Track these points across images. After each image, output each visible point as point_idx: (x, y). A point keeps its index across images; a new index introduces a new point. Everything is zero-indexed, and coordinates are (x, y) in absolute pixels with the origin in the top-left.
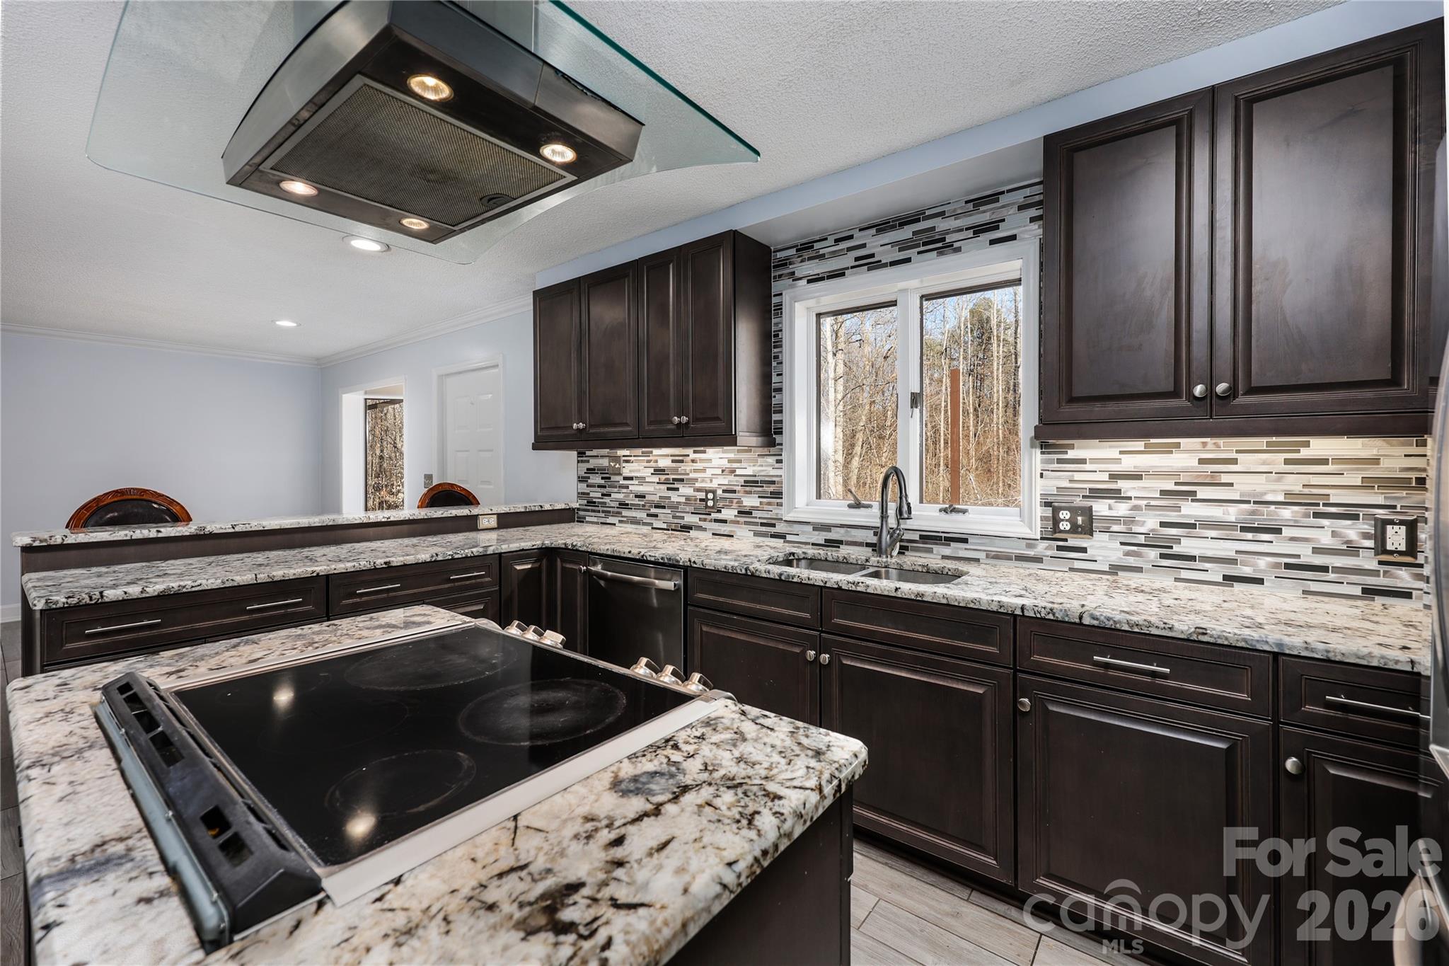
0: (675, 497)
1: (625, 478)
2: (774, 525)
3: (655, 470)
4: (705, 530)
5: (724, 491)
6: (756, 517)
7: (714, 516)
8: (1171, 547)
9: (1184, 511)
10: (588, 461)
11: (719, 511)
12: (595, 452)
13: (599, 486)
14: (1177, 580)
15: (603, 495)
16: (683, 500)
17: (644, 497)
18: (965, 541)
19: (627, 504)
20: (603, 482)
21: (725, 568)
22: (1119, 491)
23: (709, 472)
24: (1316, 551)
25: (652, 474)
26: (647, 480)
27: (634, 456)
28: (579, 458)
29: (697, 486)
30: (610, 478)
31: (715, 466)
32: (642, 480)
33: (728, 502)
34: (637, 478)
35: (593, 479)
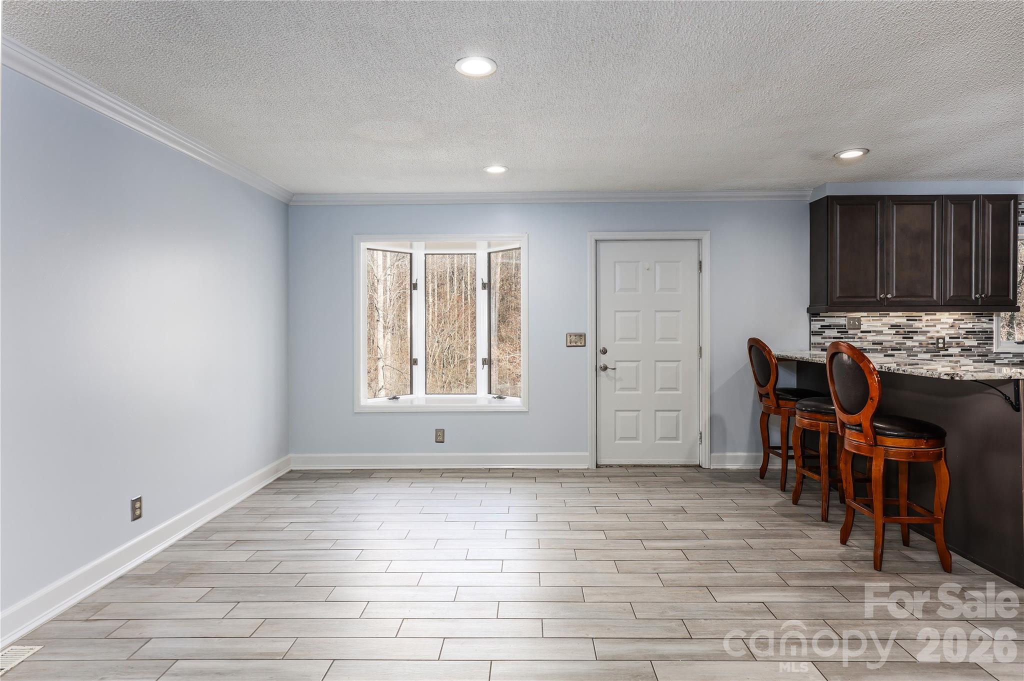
0: (909, 343)
1: (862, 332)
2: (986, 356)
3: (891, 326)
5: (950, 338)
6: (974, 352)
7: (942, 353)
10: (824, 320)
11: (947, 350)
12: (829, 314)
13: (834, 338)
16: (917, 344)
17: (882, 344)
20: (839, 335)
23: (938, 327)
25: (889, 328)
26: (884, 333)
27: (871, 317)
28: (812, 318)
29: (929, 335)
30: (847, 332)
31: (943, 323)
32: (880, 333)
33: (954, 344)
34: (874, 331)
35: (829, 333)
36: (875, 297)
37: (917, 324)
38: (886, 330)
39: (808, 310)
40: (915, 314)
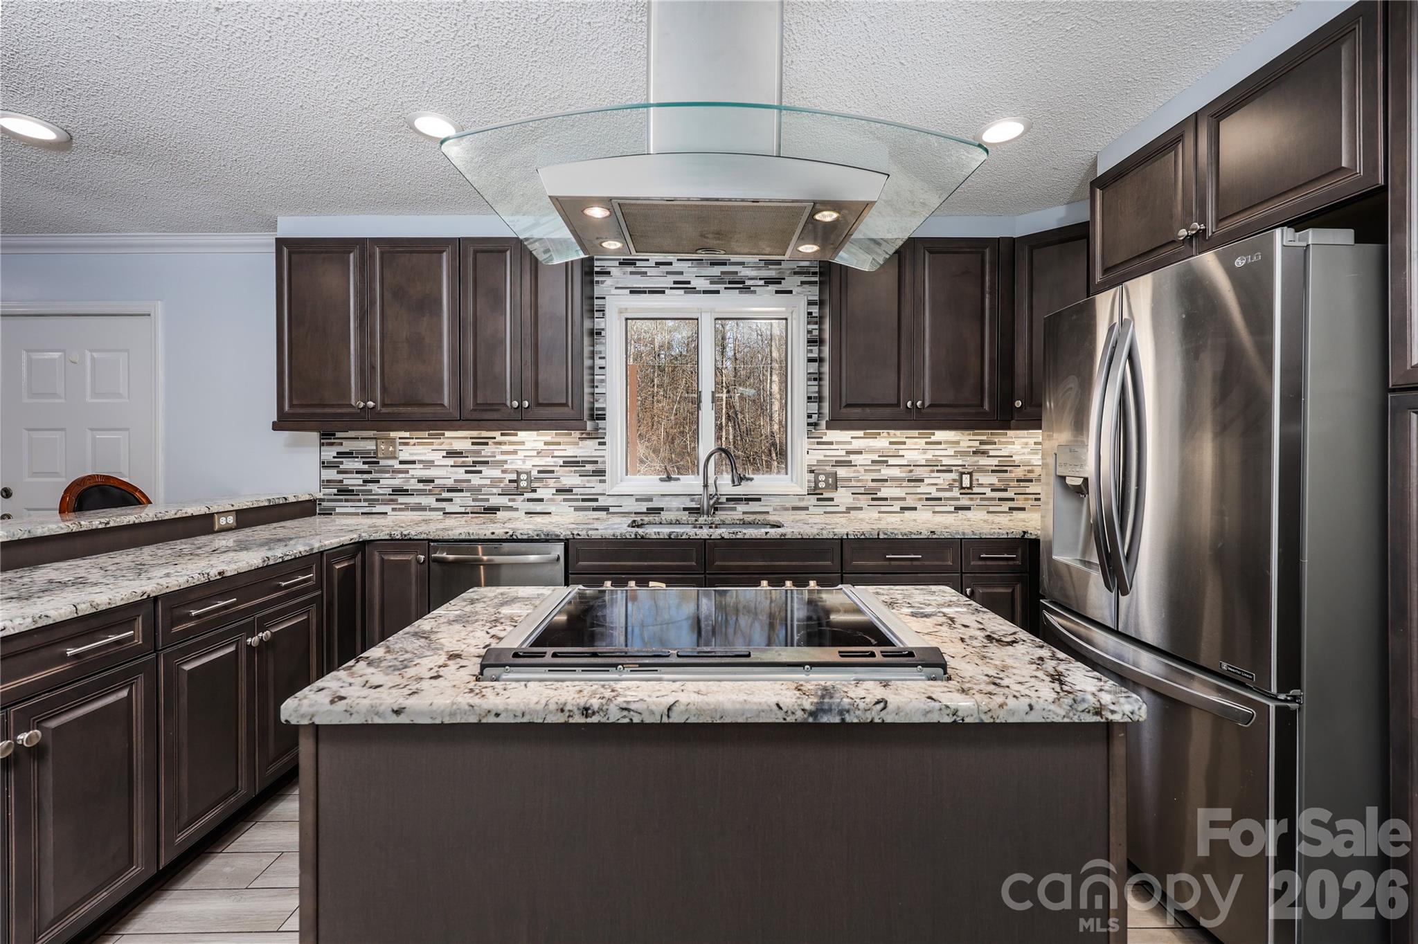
0: (476, 480)
1: (401, 462)
2: (596, 500)
3: (447, 453)
4: (517, 509)
5: (539, 472)
6: (577, 494)
7: (527, 495)
8: (876, 494)
9: (883, 472)
10: (341, 444)
11: (534, 491)
12: (351, 434)
13: (358, 472)
14: (880, 512)
15: (365, 481)
16: (488, 482)
17: (433, 481)
18: (759, 500)
19: (407, 490)
20: (366, 467)
21: (614, 535)
22: (851, 462)
23: (521, 454)
24: (938, 490)
25: (443, 457)
26: (436, 464)
27: (416, 438)
28: (322, 441)
29: (505, 467)
30: (378, 463)
31: (529, 449)
32: (429, 464)
33: (545, 482)
34: (421, 462)
35: (348, 464)
36: (351, 405)
37: (489, 451)
40: (485, 434)
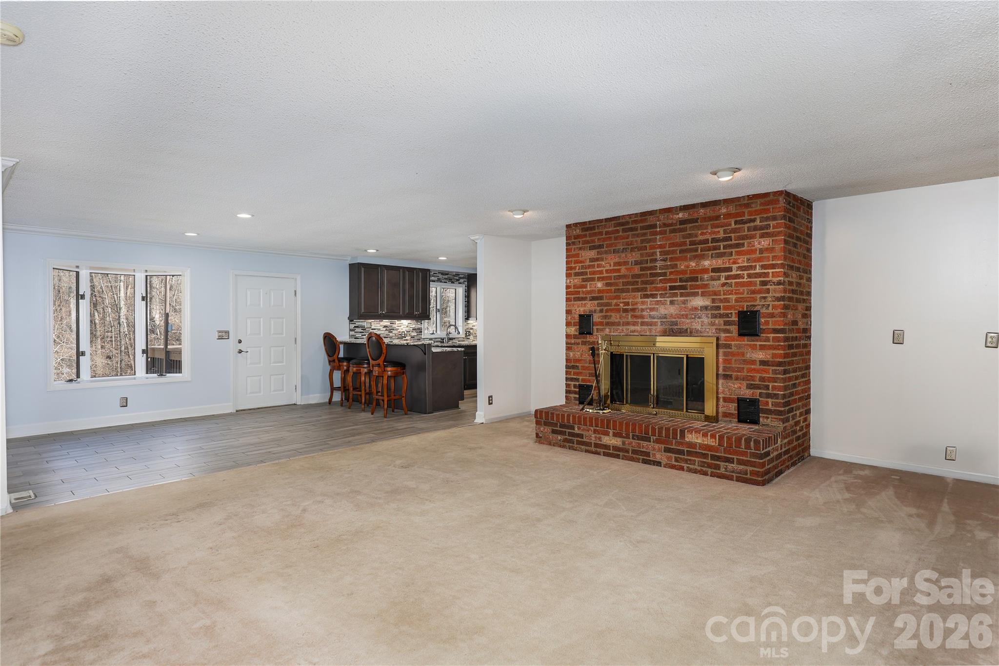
0: (391, 334)
1: (372, 329)
5: (407, 331)
7: (404, 339)
10: (355, 323)
12: (358, 320)
13: (360, 332)
15: (362, 335)
16: (394, 335)
20: (362, 331)
23: (402, 327)
25: (383, 327)
26: (381, 330)
27: (376, 322)
28: (350, 322)
29: (399, 330)
30: (366, 329)
31: (404, 325)
32: (379, 329)
33: (408, 335)
34: (377, 329)
35: (357, 330)
36: (378, 312)
37: (394, 326)
38: (381, 328)
39: (349, 318)
40: (393, 321)
